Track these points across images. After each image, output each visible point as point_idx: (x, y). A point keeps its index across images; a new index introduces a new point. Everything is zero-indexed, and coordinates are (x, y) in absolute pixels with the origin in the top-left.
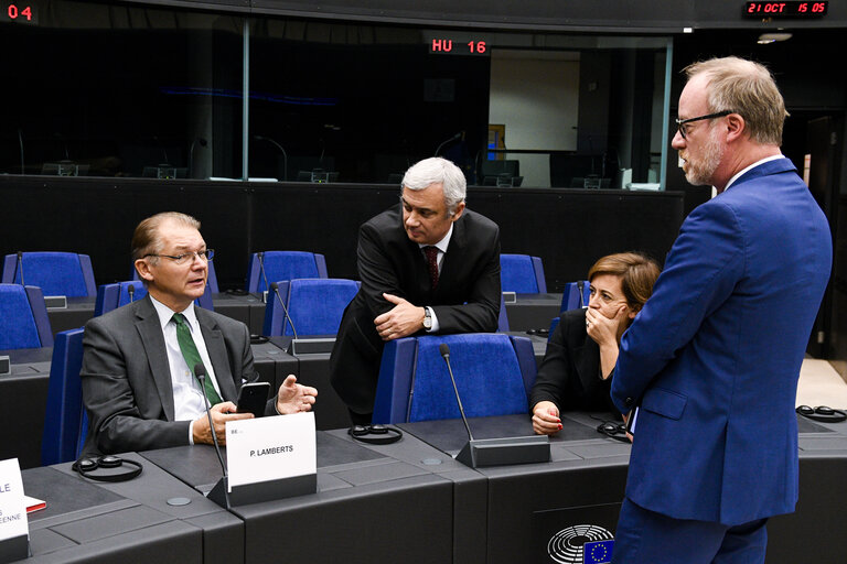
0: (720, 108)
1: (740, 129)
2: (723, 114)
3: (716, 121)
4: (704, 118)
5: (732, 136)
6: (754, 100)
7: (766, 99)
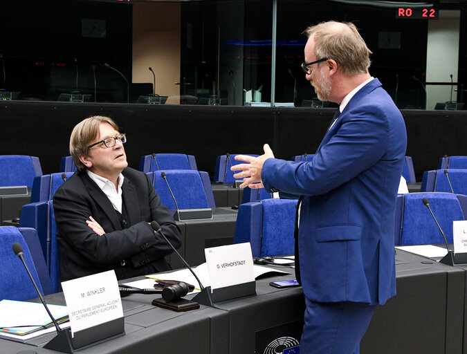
0: (322, 56)
1: (335, 68)
2: (324, 59)
3: (321, 64)
4: (315, 62)
5: (332, 72)
6: (340, 51)
7: (348, 48)
